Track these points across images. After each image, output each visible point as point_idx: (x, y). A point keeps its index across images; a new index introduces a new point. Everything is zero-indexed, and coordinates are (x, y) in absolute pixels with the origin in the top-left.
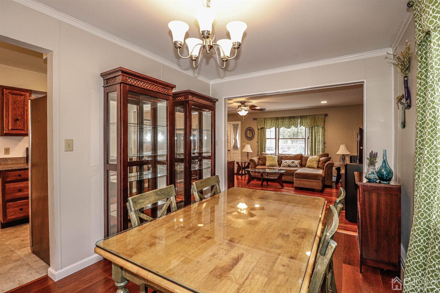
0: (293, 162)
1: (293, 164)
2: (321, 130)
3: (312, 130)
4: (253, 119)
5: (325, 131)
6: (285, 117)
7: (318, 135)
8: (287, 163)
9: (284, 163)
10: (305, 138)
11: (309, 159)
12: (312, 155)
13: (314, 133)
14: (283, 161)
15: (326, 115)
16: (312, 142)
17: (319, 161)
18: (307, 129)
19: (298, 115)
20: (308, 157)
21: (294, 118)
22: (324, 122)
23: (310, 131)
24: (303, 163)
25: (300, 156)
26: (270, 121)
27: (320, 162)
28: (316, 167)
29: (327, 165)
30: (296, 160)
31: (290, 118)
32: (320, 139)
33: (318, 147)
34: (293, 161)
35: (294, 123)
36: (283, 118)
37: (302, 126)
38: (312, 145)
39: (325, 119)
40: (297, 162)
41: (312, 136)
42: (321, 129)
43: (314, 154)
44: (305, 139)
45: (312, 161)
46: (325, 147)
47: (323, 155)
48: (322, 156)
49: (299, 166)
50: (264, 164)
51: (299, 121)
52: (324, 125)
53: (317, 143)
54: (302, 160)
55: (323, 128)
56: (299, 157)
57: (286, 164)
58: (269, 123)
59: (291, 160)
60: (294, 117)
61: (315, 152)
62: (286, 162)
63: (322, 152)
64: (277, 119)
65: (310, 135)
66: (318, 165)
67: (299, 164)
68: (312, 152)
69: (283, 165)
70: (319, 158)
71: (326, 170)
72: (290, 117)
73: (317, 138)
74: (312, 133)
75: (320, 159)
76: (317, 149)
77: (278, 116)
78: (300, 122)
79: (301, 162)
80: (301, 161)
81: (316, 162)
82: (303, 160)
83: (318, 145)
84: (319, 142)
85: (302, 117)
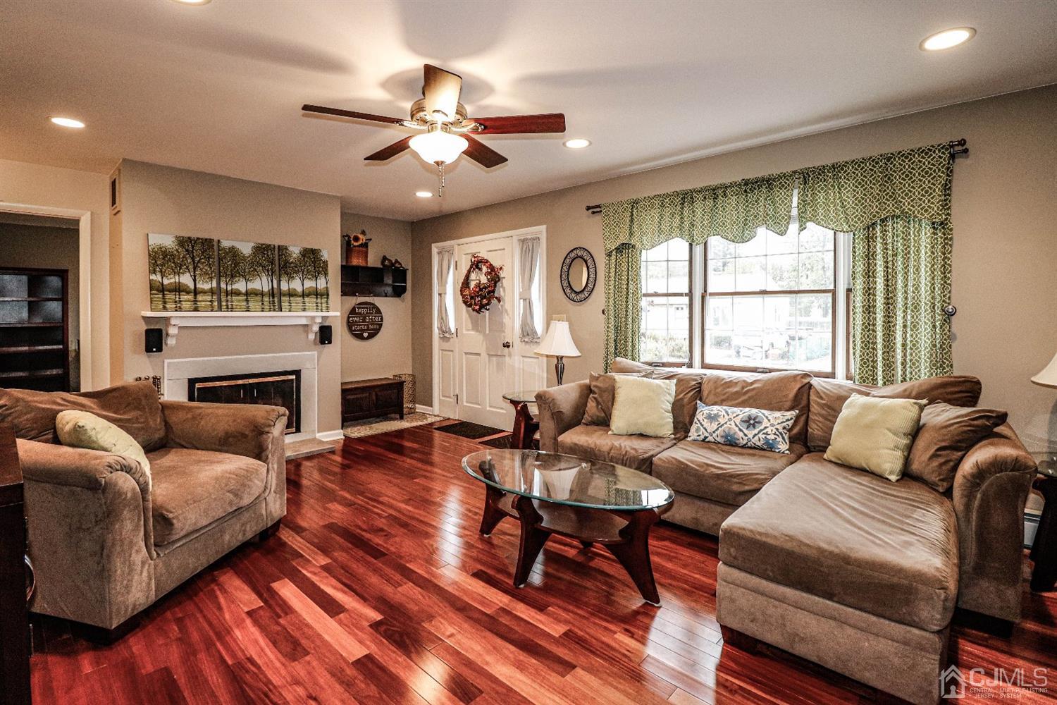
0: (751, 422)
1: (750, 433)
2: (924, 238)
3: (869, 239)
4: (588, 208)
5: (948, 241)
6: (725, 187)
7: (906, 267)
8: (722, 421)
9: (706, 423)
10: (832, 287)
11: (845, 412)
12: (868, 380)
13: (885, 256)
14: (703, 410)
15: (957, 150)
16: (869, 309)
17: (916, 431)
18: (841, 236)
19: (787, 169)
20: (846, 398)
21: (770, 187)
22: (947, 189)
23: (860, 251)
24: (815, 430)
25: (798, 386)
26: (655, 213)
27: (921, 443)
28: (891, 473)
29: (981, 474)
30: (772, 409)
31: (749, 186)
32: (917, 289)
33: (905, 339)
34: (754, 411)
35: (771, 213)
36: (715, 193)
37: (810, 225)
38: (869, 327)
39: (950, 172)
40: (775, 422)
41: (869, 274)
42: (926, 232)
43: (880, 378)
44: (834, 292)
45: (866, 427)
46: (952, 337)
47: (943, 385)
48: (934, 394)
49: (783, 447)
50: (603, 422)
51: (795, 200)
52: (946, 206)
53: (900, 314)
54: (806, 410)
55: (942, 226)
56: (792, 394)
57: (715, 426)
58: (649, 219)
59: (743, 404)
60: (767, 183)
61: (889, 366)
62: (711, 418)
63: (934, 365)
64: (687, 198)
65: (860, 268)
66: (907, 461)
67: (790, 430)
68: (868, 363)
69: (698, 430)
70: (915, 410)
71: (968, 507)
72: (747, 183)
73: (900, 284)
74: (869, 256)
75: (919, 420)
76: (904, 345)
77: (690, 187)
78: (803, 205)
79: (803, 419)
80: (798, 418)
81: (895, 434)
82: (814, 408)
83: (905, 326)
84: (916, 307)
85: (807, 177)
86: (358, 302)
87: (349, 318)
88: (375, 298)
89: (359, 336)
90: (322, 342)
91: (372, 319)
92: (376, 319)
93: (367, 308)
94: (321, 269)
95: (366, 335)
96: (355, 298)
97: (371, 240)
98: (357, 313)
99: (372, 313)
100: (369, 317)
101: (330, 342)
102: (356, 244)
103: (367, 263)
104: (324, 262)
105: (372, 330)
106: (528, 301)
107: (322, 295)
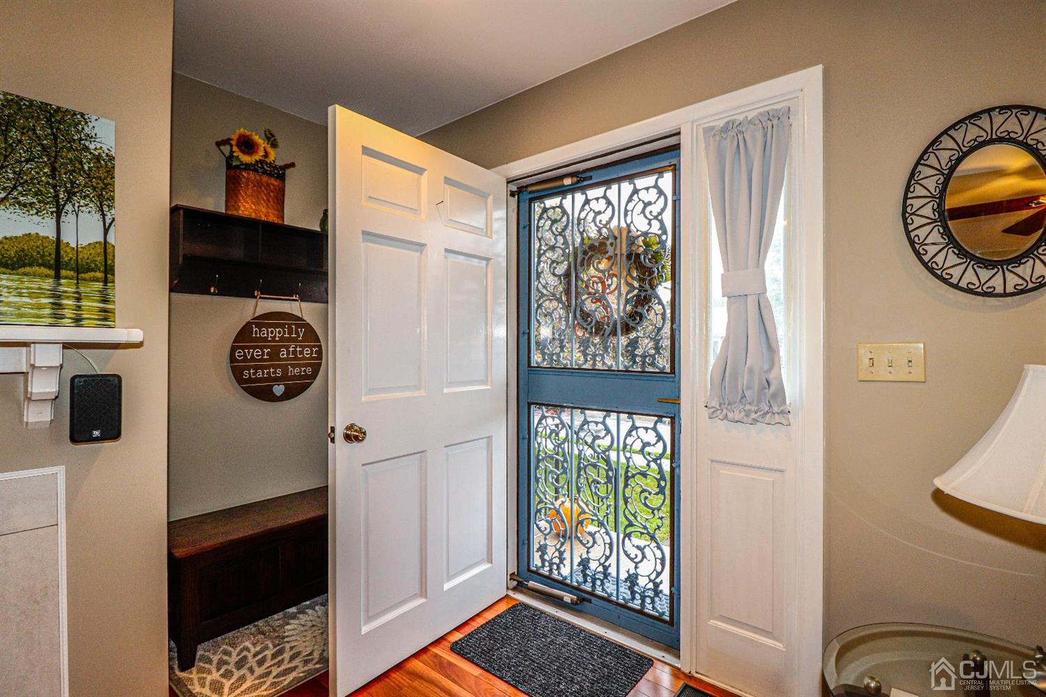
86: (259, 312)
87: (233, 349)
88: (304, 304)
89: (261, 392)
90: (79, 434)
91: (295, 352)
92: (307, 352)
93: (282, 326)
94: (81, 180)
95: (279, 390)
96: (253, 301)
97: (293, 165)
98: (256, 340)
99: (295, 340)
100: (287, 348)
101: (113, 432)
102: (246, 159)
103: (283, 218)
104: (98, 158)
105: (294, 377)
106: (751, 302)
107: (81, 269)
